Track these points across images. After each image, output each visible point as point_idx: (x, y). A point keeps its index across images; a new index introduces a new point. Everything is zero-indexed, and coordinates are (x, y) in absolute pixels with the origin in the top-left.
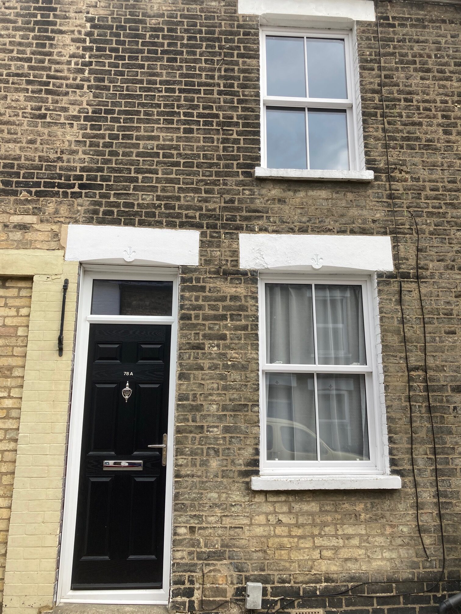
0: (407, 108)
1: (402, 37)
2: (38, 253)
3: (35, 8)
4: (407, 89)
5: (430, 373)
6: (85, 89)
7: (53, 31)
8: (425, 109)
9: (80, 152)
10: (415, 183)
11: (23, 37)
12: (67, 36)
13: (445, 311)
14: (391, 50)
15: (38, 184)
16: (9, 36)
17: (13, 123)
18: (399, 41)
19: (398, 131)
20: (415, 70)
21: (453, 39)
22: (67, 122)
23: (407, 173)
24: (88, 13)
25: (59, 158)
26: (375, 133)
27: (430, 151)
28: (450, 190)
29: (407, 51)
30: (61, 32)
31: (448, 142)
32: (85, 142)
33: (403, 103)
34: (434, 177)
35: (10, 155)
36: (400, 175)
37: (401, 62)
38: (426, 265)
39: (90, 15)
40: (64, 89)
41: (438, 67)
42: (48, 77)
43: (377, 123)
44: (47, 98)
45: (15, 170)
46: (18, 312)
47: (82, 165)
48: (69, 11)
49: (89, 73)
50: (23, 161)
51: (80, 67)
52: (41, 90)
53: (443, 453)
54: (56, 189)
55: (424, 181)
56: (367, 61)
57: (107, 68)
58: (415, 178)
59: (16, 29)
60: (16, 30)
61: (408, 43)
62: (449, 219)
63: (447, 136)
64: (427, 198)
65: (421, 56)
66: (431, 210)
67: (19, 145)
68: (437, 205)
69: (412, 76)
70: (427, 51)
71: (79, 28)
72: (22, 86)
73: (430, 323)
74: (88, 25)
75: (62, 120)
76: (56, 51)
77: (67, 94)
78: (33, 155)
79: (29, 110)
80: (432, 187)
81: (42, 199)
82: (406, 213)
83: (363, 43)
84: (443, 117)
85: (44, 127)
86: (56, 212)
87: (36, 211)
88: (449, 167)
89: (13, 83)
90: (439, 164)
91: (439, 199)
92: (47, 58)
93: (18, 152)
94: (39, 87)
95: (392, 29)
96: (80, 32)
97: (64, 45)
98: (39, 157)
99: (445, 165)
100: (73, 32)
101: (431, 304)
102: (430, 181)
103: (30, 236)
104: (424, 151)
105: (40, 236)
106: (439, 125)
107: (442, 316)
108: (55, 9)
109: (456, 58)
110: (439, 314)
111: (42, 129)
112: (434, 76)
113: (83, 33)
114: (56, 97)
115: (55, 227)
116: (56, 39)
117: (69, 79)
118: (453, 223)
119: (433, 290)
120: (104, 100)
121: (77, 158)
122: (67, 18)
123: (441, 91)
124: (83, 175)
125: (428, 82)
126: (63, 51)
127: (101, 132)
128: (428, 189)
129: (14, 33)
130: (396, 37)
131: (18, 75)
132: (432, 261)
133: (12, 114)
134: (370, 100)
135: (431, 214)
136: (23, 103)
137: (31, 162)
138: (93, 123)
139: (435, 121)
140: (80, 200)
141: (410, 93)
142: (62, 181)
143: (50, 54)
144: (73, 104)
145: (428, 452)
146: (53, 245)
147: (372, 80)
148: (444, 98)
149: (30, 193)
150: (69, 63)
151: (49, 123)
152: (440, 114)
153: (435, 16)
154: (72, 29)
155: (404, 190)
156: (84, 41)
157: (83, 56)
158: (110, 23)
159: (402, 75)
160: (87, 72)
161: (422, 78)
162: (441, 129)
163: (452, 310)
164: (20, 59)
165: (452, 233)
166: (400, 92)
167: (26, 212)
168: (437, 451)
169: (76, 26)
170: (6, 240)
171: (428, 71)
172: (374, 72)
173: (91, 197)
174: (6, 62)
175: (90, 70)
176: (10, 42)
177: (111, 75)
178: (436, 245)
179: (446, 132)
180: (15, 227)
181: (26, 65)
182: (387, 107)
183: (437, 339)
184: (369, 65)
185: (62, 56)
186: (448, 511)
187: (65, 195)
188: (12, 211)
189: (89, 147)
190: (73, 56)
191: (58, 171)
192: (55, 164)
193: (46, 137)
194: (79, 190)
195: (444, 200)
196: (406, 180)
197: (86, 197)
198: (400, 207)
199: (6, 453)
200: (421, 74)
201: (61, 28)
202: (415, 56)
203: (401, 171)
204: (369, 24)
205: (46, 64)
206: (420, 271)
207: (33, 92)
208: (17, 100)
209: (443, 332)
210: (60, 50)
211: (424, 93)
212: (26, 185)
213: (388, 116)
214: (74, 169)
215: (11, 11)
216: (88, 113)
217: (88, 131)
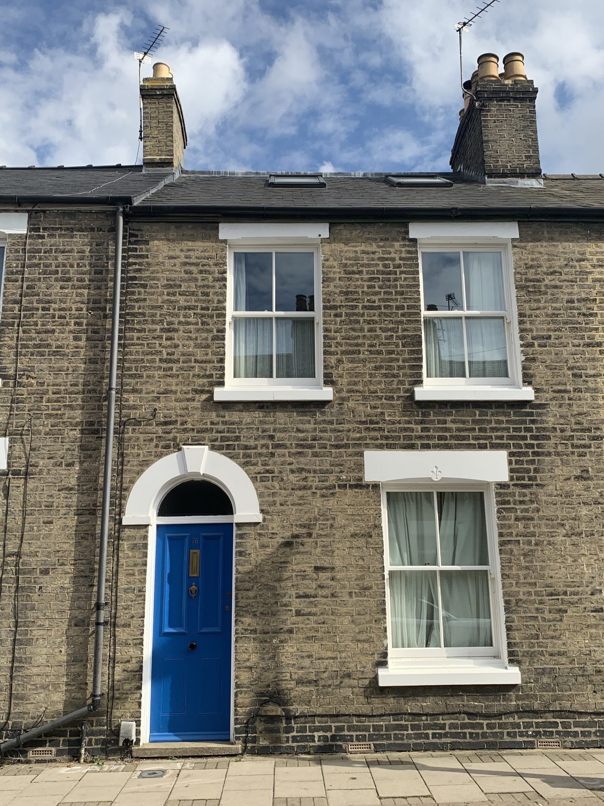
0: (43, 316)
1: (49, 248)
4: (46, 298)
5: (24, 558)
8: (61, 317)
10: (39, 388)
13: (47, 504)
14: (36, 261)
18: (45, 252)
19: (31, 339)
20: (56, 280)
21: (97, 247)
23: (33, 378)
26: (10, 342)
27: (58, 357)
28: (71, 393)
29: (51, 261)
31: (77, 347)
33: (40, 312)
34: (59, 381)
36: (27, 381)
37: (45, 273)
38: (36, 462)
41: (78, 276)
43: (13, 333)
53: (24, 626)
55: (48, 385)
56: (12, 273)
58: (40, 383)
61: (54, 254)
62: (65, 420)
63: (77, 342)
64: (49, 401)
65: (64, 266)
66: (50, 412)
68: (57, 407)
69: (52, 285)
70: (71, 261)
73: (31, 514)
80: (55, 391)
82: (26, 416)
83: (11, 255)
84: (76, 324)
88: (73, 371)
90: (65, 368)
91: (60, 402)
95: (40, 241)
99: (71, 369)
101: (35, 498)
102: (53, 385)
104: (53, 358)
106: (71, 332)
107: (43, 508)
109: (97, 266)
110: (41, 507)
112: (73, 285)
118: (68, 424)
119: (39, 485)
123: (78, 299)
125: (66, 291)
128: (50, 392)
130: (43, 248)
132: (43, 458)
134: (10, 311)
135: (49, 416)
139: (67, 328)
141: (49, 302)
145: (11, 626)
147: (15, 291)
148: (79, 305)
152: (73, 321)
153: (85, 224)
155: (29, 394)
159: (43, 285)
161: (62, 288)
162: (71, 336)
163: (53, 502)
165: (66, 432)
166: (39, 302)
168: (19, 624)
171: (69, 280)
172: (17, 283)
178: (49, 444)
179: (76, 339)
182: (25, 316)
183: (35, 528)
184: (14, 277)
186: (20, 674)
195: (64, 402)
196: (31, 385)
198: (22, 410)
200: (61, 283)
202: (59, 267)
203: (28, 377)
204: (20, 236)
206: (30, 468)
209: (41, 522)
211: (61, 301)
213: (24, 325)
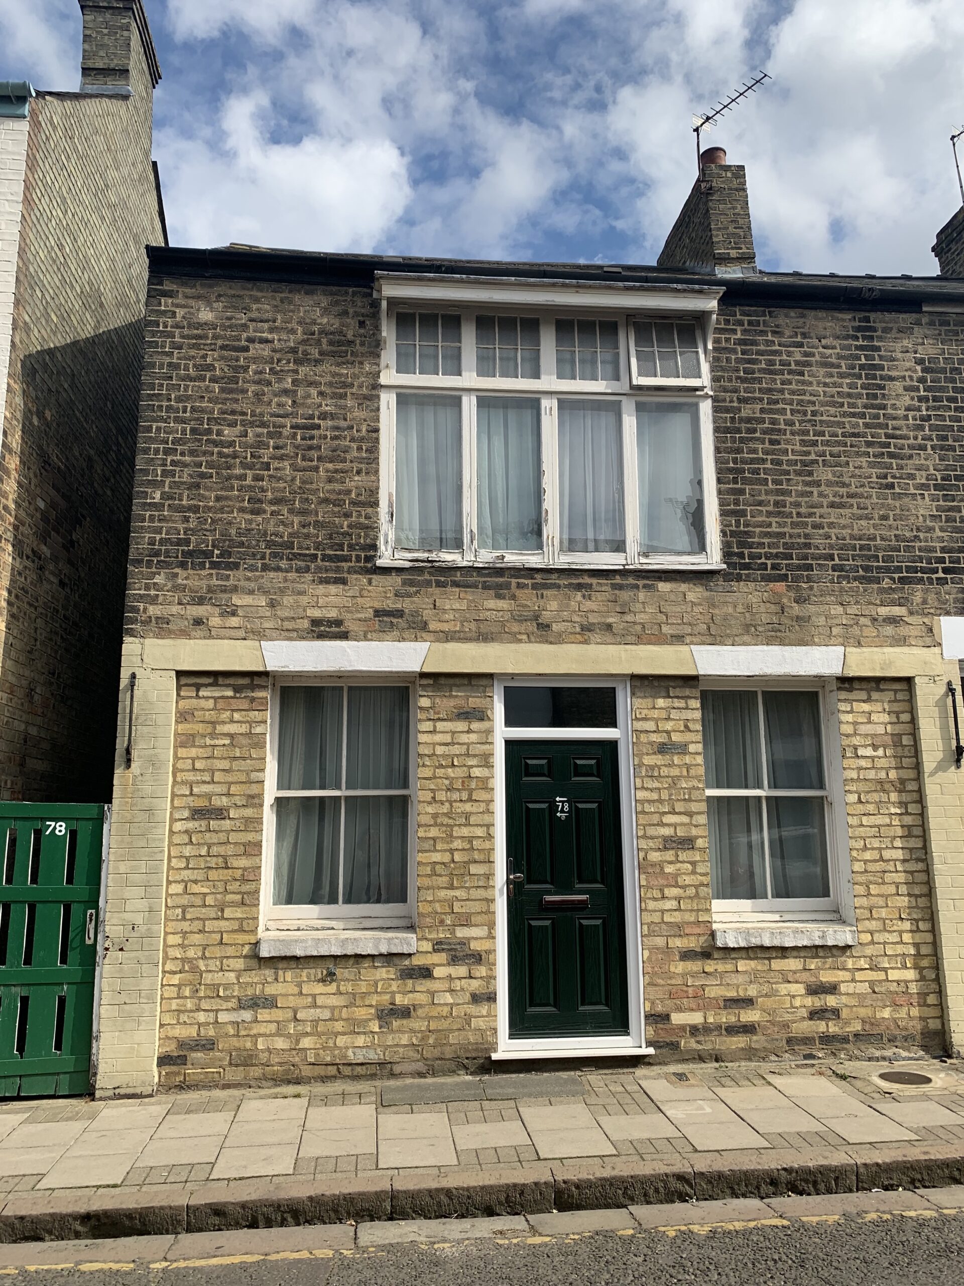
2: (915, 650)
3: (858, 348)
6: (929, 451)
7: (882, 378)
9: (937, 530)
11: (850, 386)
12: (898, 384)
15: (899, 569)
16: (835, 385)
17: (861, 496)
22: (917, 492)
24: (916, 352)
25: (915, 536)
30: (891, 379)
32: (940, 516)
35: (865, 534)
39: (918, 355)
40: (906, 451)
42: (887, 436)
44: (891, 463)
45: (872, 553)
46: (898, 718)
47: (942, 545)
48: (895, 351)
49: (930, 430)
50: (879, 542)
51: (918, 422)
52: (883, 454)
54: (919, 575)
57: (948, 423)
59: (842, 376)
60: (842, 378)
67: (871, 522)
71: (909, 373)
72: (863, 449)
74: (919, 368)
75: (912, 491)
76: (890, 403)
77: (910, 457)
78: (888, 533)
79: (874, 479)
81: (906, 587)
85: (894, 499)
86: (925, 602)
87: (902, 600)
89: (851, 446)
92: (882, 412)
93: (872, 531)
94: (880, 450)
96: (911, 378)
97: (897, 395)
98: (895, 536)
100: (904, 377)
103: (903, 630)
105: (914, 631)
108: (878, 349)
111: (893, 502)
113: (915, 379)
114: (900, 461)
115: (926, 620)
116: (887, 388)
117: (909, 438)
120: (951, 463)
121: (935, 536)
122: (894, 360)
124: (944, 557)
126: (897, 402)
127: (955, 504)
129: (840, 381)
131: (854, 435)
133: (858, 485)
136: (867, 471)
137: (888, 543)
138: (945, 493)
140: (947, 587)
142: (924, 565)
143: (884, 407)
144: (919, 470)
146: (928, 641)
149: (893, 579)
150: (906, 418)
151: (899, 494)
154: (902, 374)
156: (918, 390)
157: (919, 409)
158: (942, 365)
160: (927, 428)
164: (853, 415)
167: (893, 603)
169: (906, 370)
170: (878, 636)
173: (958, 583)
174: (838, 419)
175: (930, 425)
176: (838, 393)
177: (953, 431)
180: (884, 620)
181: (861, 421)
185: (896, 409)
187: (930, 581)
188: (878, 602)
189: (946, 522)
190: (908, 409)
191: (917, 553)
192: (913, 544)
193: (898, 511)
194: (943, 575)
197: (952, 583)
199: (916, 874)
201: (890, 373)
205: (881, 420)
207: (874, 456)
208: (860, 467)
210: (893, 402)
212: (888, 570)
214: (932, 550)
215: (830, 351)
216: (937, 480)
217: (941, 503)
